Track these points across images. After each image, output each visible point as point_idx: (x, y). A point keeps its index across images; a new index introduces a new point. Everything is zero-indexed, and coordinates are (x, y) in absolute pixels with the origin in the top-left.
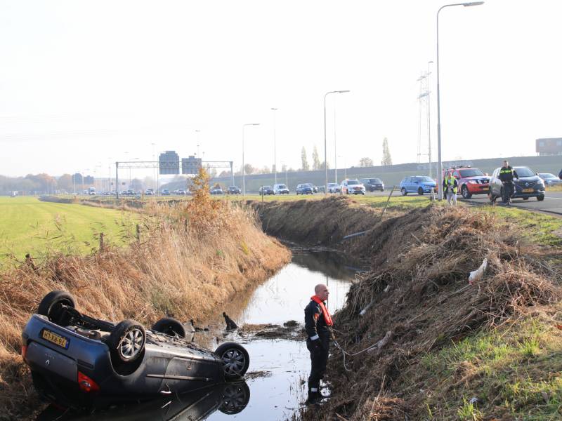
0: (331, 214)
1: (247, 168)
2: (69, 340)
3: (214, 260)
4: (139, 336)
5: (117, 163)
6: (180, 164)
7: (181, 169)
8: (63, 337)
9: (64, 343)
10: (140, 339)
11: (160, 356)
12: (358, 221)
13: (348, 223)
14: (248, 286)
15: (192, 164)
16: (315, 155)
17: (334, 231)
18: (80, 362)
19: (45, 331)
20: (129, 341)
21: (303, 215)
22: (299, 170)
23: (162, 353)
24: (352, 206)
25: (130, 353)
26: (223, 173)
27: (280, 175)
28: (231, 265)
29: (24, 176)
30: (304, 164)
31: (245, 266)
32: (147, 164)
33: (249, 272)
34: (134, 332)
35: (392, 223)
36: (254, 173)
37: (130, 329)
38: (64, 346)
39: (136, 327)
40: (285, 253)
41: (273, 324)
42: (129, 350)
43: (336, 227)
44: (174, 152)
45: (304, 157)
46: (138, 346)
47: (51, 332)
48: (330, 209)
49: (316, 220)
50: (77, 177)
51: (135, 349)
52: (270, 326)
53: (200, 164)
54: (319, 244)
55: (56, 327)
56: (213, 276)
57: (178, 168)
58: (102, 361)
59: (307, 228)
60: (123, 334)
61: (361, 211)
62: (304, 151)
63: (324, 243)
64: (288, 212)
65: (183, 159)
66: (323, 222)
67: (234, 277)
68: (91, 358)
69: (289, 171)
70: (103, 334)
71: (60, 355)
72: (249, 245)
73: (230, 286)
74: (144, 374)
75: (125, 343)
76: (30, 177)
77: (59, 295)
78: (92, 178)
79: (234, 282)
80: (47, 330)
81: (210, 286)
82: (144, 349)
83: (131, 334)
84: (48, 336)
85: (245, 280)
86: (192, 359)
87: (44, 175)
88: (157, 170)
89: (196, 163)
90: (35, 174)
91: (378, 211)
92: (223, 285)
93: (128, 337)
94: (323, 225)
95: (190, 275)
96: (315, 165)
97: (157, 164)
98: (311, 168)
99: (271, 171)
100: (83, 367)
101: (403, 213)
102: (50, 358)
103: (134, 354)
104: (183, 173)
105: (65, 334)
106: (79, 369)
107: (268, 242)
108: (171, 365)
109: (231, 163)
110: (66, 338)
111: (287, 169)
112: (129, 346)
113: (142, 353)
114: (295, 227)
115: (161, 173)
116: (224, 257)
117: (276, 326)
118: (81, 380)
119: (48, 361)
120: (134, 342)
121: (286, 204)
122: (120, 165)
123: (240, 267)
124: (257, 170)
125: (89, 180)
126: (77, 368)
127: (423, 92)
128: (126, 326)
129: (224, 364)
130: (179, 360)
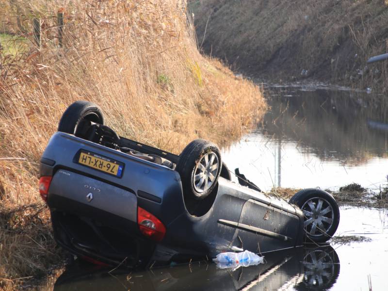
4: (215, 162)
8: (112, 161)
9: (116, 169)
10: (215, 167)
11: (234, 194)
18: (141, 194)
19: (82, 154)
20: (204, 169)
25: (202, 186)
31: (204, 107)
34: (210, 157)
37: (206, 152)
38: (116, 173)
39: (212, 149)
42: (202, 181)
46: (212, 177)
47: (92, 154)
51: (209, 180)
58: (172, 195)
60: (198, 158)
68: (158, 189)
71: (110, 187)
72: (196, 70)
75: (199, 171)
80: (86, 152)
82: (218, 184)
83: (207, 158)
84: (88, 160)
86: (269, 204)
93: (203, 162)
100: (145, 201)
102: (93, 191)
105: (112, 156)
106: (140, 204)
110: (118, 163)
112: (203, 176)
113: (215, 187)
116: (172, 85)
118: (142, 220)
119: (90, 194)
120: (209, 170)
126: (136, 203)
128: (201, 146)
129: (305, 218)
130: (255, 205)
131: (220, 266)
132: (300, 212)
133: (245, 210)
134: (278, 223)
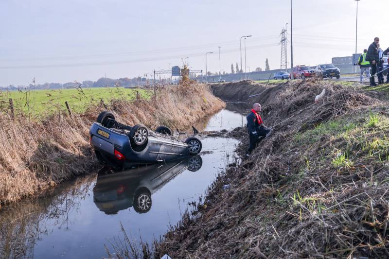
0: (244, 87)
1: (209, 73)
2: (110, 134)
3: (191, 105)
4: (145, 132)
8: (107, 133)
10: (145, 134)
12: (256, 89)
13: (250, 91)
14: (206, 116)
15: (185, 71)
16: (237, 67)
17: (244, 95)
18: (115, 145)
19: (99, 131)
20: (140, 135)
22: (231, 73)
23: (157, 141)
24: (252, 84)
25: (140, 141)
26: (199, 75)
27: (222, 76)
28: (198, 107)
29: (119, 79)
30: (233, 71)
31: (204, 108)
32: (167, 72)
33: (206, 110)
34: (142, 131)
35: (271, 90)
36: (212, 75)
37: (140, 129)
38: (108, 137)
39: (143, 128)
40: (223, 104)
41: (215, 131)
42: (140, 139)
43: (246, 93)
44: (178, 66)
45: (232, 68)
46: (144, 138)
47: (102, 130)
48: (243, 86)
49: (237, 90)
50: (139, 79)
51: (143, 139)
52: (214, 132)
53: (189, 71)
54: (238, 100)
55: (103, 128)
56: (189, 111)
57: (180, 73)
58: (126, 146)
59: (233, 94)
60: (136, 131)
61: (257, 85)
62: (232, 66)
63: (240, 100)
64: (225, 87)
65: (182, 69)
66: (240, 91)
67: (199, 112)
68: (121, 143)
70: (127, 131)
71: (106, 142)
72: (206, 100)
73: (197, 116)
74: (148, 151)
75: (137, 136)
76: (121, 79)
77: (107, 113)
78: (145, 79)
79: (199, 115)
81: (188, 116)
82: (148, 139)
83: (140, 131)
84: (101, 132)
85: (205, 114)
86: (173, 144)
87: (126, 78)
88: (171, 74)
90: (123, 78)
91: (264, 85)
92: (194, 115)
93: (139, 132)
94: (240, 92)
95: (179, 110)
96: (237, 71)
97: (171, 72)
98: (235, 73)
100: (117, 148)
101: (276, 86)
102: (101, 143)
103: (142, 141)
107: (216, 99)
108: (162, 148)
109: (202, 71)
110: (109, 134)
111: (225, 73)
112: (140, 137)
113: (146, 142)
114: (228, 94)
115: (173, 75)
116: (195, 104)
117: (217, 132)
118: (116, 154)
119: (101, 145)
120: (142, 135)
121: (224, 85)
122: (156, 72)
123: (202, 108)
126: (114, 148)
127: (283, 39)
128: (138, 127)
129: (189, 147)
130: (166, 145)
132: (186, 145)
134: (178, 150)
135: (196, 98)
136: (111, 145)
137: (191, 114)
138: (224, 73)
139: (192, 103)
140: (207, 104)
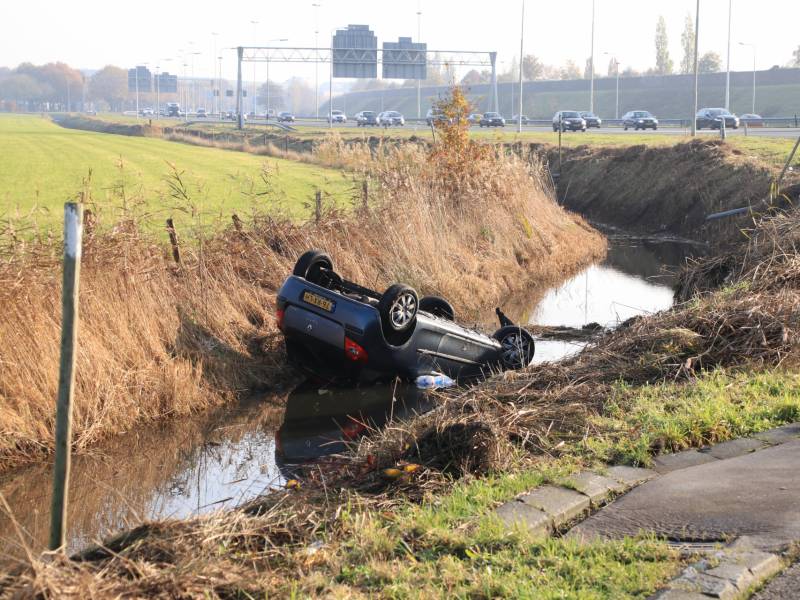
1: (528, 65)
2: (335, 303)
3: (481, 239)
4: (411, 303)
5: (240, 50)
6: (380, 55)
7: (380, 68)
8: (328, 299)
9: (330, 306)
10: (412, 306)
11: (432, 328)
12: (738, 187)
13: (717, 192)
14: (530, 286)
15: (407, 56)
17: (691, 207)
18: (348, 326)
19: (306, 293)
20: (401, 307)
21: (638, 174)
22: (650, 71)
23: (436, 327)
24: (731, 158)
25: (401, 322)
27: (602, 83)
28: (504, 252)
30: (661, 58)
31: (526, 255)
32: (306, 54)
33: (533, 265)
34: (407, 298)
36: (543, 77)
37: (403, 294)
38: (330, 309)
39: (409, 292)
40: (598, 243)
41: (567, 326)
42: (400, 317)
43: (696, 199)
44: (365, 28)
45: (661, 42)
46: (410, 315)
47: (313, 293)
48: (690, 165)
49: (661, 185)
50: (140, 76)
51: (407, 317)
52: (563, 328)
53: (423, 58)
54: (663, 231)
55: (316, 288)
56: (476, 264)
57: (374, 65)
58: (372, 327)
59: (642, 202)
60: (395, 299)
61: (748, 169)
62: (661, 28)
63: (672, 229)
65: (385, 45)
66: (672, 189)
67: (508, 268)
68: (361, 323)
69: (625, 73)
70: (370, 299)
71: (324, 320)
72: (532, 223)
73: (501, 282)
74: (414, 348)
75: (396, 309)
77: (315, 257)
78: (173, 79)
79: (509, 276)
80: (308, 291)
81: (472, 278)
82: (416, 320)
83: (404, 300)
84: (310, 298)
85: (526, 277)
86: (467, 338)
87: (61, 67)
89: (413, 54)
91: (776, 171)
92: (492, 279)
93: (400, 302)
94: (672, 194)
95: (445, 261)
96: (686, 61)
97: (328, 55)
98: (677, 69)
99: (582, 72)
100: (351, 332)
102: (312, 323)
103: (405, 323)
104: (386, 75)
105: (328, 296)
106: (347, 335)
107: (568, 221)
109: (493, 55)
110: (332, 301)
111: (621, 70)
112: (401, 313)
113: (413, 322)
114: (620, 197)
115: (336, 74)
116: (493, 238)
117: (570, 328)
118: (348, 347)
119: (310, 326)
120: (406, 309)
121: (605, 152)
122: (246, 53)
123: (518, 256)
124: (549, 69)
125: (168, 82)
126: (343, 334)
128: (399, 290)
129: (503, 350)
130: (453, 338)
131: (420, 387)
132: (498, 345)
133: (442, 342)
134: (476, 353)
135: (497, 217)
136: (338, 326)
137: (482, 273)
138: (614, 65)
139: (482, 235)
140: (534, 241)
